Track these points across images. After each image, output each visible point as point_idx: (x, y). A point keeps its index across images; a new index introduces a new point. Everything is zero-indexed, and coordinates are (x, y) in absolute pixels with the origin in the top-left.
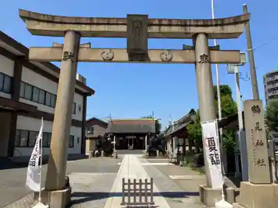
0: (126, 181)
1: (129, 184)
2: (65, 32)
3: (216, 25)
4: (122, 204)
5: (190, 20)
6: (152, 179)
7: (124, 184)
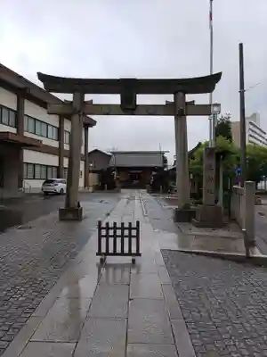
0: (104, 225)
1: (108, 228)
4: (97, 254)
6: (138, 223)
7: (100, 228)
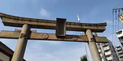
2: (23, 24)
3: (94, 26)
5: (83, 23)
